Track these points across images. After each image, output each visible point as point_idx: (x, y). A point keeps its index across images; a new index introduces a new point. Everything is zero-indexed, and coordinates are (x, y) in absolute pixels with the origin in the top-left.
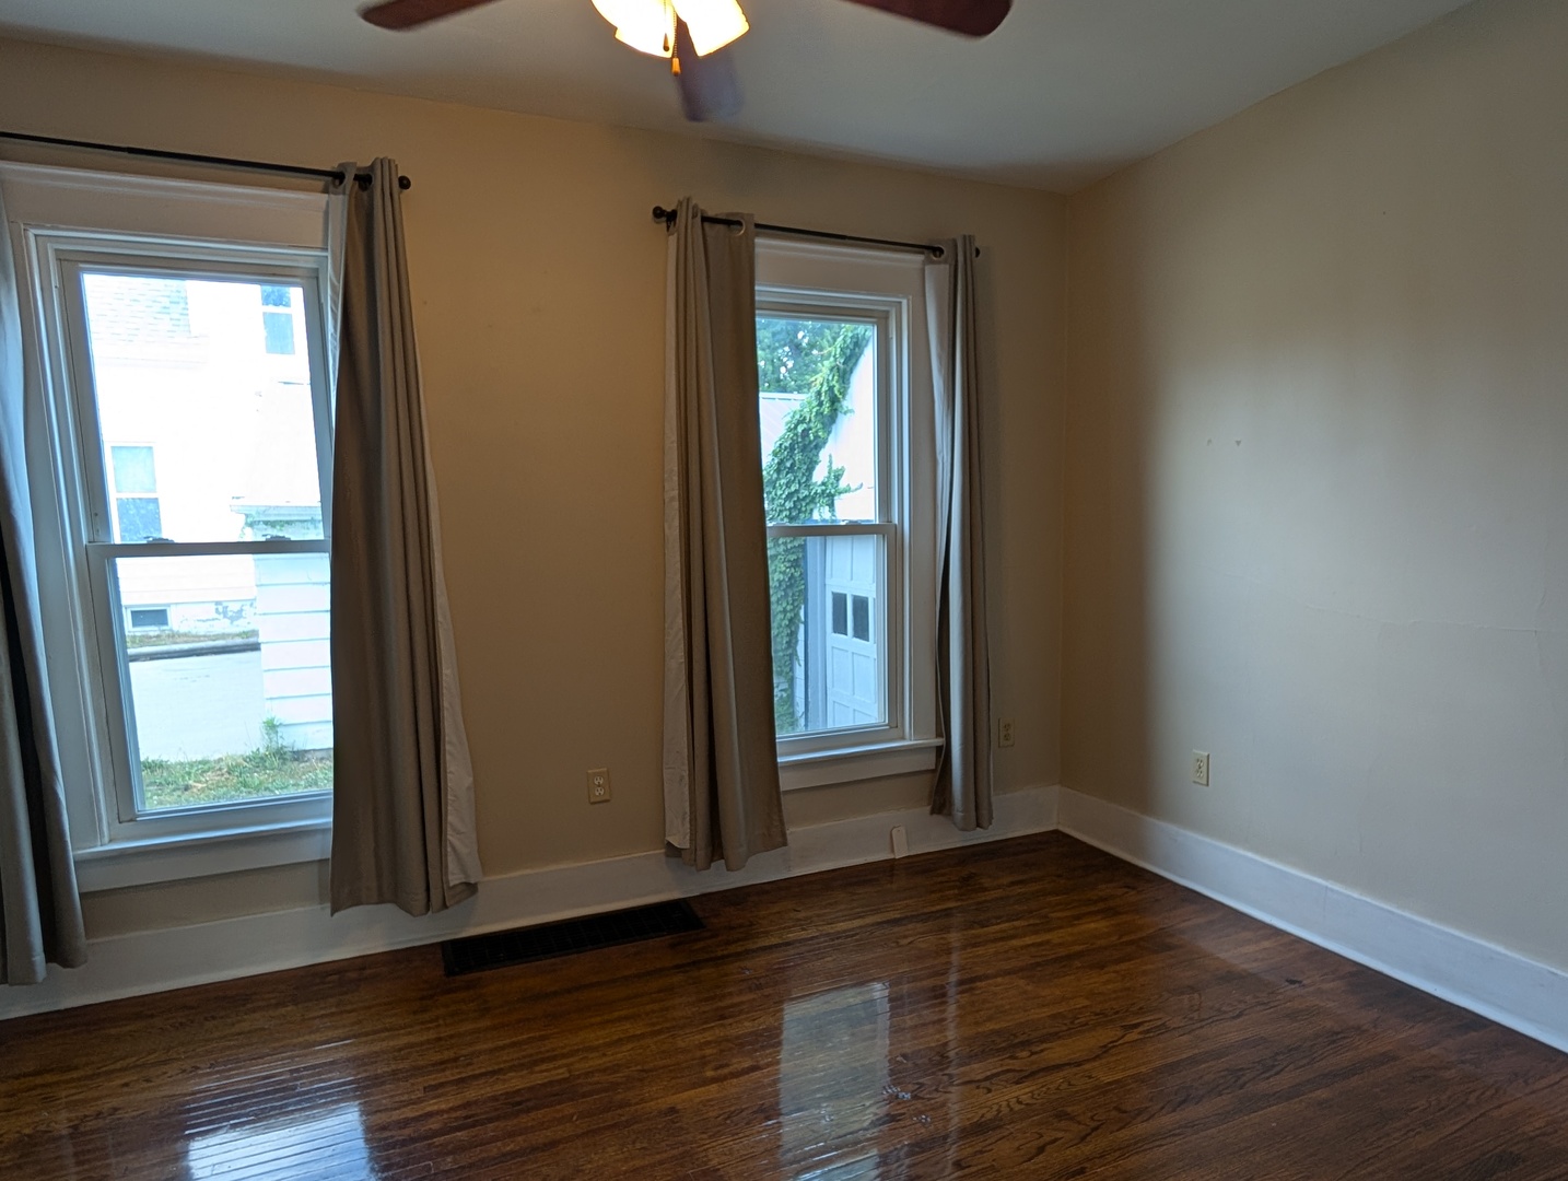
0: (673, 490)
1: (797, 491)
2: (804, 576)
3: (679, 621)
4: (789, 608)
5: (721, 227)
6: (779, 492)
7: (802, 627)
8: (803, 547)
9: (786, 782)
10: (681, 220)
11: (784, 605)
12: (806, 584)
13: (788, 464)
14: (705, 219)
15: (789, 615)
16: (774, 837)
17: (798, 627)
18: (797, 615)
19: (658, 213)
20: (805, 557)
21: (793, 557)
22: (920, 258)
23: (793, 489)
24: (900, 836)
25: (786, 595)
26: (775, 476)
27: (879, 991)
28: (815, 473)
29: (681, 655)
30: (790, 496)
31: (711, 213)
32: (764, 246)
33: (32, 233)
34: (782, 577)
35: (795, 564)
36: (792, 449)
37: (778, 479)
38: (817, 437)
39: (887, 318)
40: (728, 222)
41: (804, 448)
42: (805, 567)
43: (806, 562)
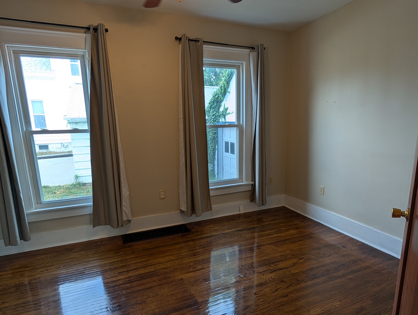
0: (181, 116)
2: (217, 137)
3: (183, 151)
4: (213, 145)
5: (194, 42)
6: (210, 114)
7: (217, 151)
8: (217, 130)
9: (212, 193)
10: (183, 40)
12: (218, 139)
13: (213, 106)
14: (189, 40)
16: (208, 208)
17: (215, 151)
18: (216, 147)
19: (176, 38)
21: (214, 132)
22: (249, 50)
23: (214, 113)
24: (242, 208)
25: (212, 142)
28: (220, 109)
29: (184, 160)
30: (213, 115)
31: (191, 38)
32: (206, 47)
33: (6, 45)
34: (211, 137)
35: (215, 134)
36: (214, 102)
37: (210, 110)
38: (221, 99)
39: (239, 67)
40: (196, 41)
41: (217, 102)
42: (218, 135)
43: (218, 133)
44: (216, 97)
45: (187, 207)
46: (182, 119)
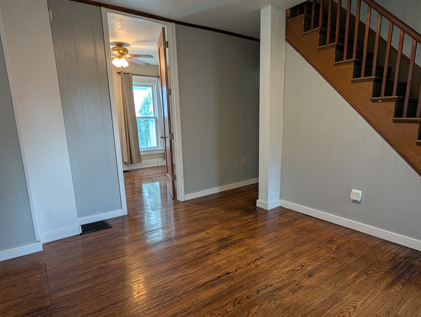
0: (122, 111)
1: (146, 112)
2: (149, 130)
4: (146, 137)
5: (127, 74)
6: (143, 113)
7: (149, 140)
8: (148, 124)
9: (141, 154)
10: (121, 73)
11: (145, 136)
12: (149, 132)
13: (144, 107)
14: (125, 73)
15: (146, 138)
16: (140, 161)
17: (148, 140)
18: (148, 138)
19: (118, 73)
20: (149, 126)
21: (146, 126)
22: (157, 78)
23: (145, 112)
24: (159, 163)
25: (145, 134)
26: (142, 109)
27: (157, 184)
28: (150, 109)
30: (145, 113)
31: (125, 72)
32: (134, 77)
34: (144, 130)
35: (147, 127)
36: (145, 104)
37: (142, 110)
38: (149, 102)
39: (153, 86)
40: (128, 74)
41: (147, 104)
42: (149, 128)
43: (149, 127)
44: (146, 99)
45: (128, 160)
46: (123, 113)
